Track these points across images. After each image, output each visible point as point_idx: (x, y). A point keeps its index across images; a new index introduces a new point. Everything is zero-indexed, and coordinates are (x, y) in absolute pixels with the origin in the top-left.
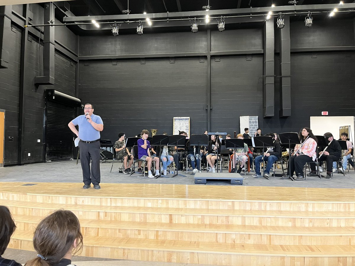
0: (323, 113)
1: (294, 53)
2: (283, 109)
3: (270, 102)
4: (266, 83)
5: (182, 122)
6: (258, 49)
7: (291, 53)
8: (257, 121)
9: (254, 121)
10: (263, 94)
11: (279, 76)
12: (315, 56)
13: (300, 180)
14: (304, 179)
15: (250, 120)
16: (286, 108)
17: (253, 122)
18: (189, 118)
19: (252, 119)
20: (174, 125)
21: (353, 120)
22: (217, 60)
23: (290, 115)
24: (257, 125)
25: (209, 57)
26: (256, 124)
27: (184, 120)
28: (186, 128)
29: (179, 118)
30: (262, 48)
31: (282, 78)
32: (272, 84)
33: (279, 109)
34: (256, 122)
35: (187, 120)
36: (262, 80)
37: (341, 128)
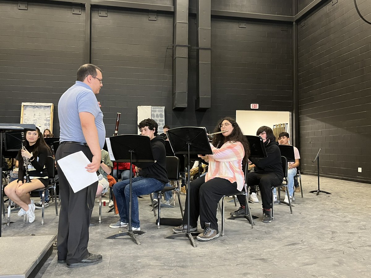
0: (252, 106)
1: (216, 17)
2: (200, 97)
3: (182, 87)
4: (177, 56)
5: (38, 112)
6: (166, 4)
7: (213, 17)
8: (164, 114)
9: (159, 113)
10: (173, 74)
11: (195, 48)
12: (243, 25)
13: (209, 239)
14: (218, 235)
15: (152, 113)
16: (204, 96)
17: (157, 115)
18: (51, 104)
19: (156, 111)
20: (21, 116)
21: (289, 117)
22: (103, 13)
23: (210, 107)
24: (162, 121)
25: (88, 7)
26: (162, 119)
27: (42, 109)
28: (45, 122)
29: (33, 104)
30: (172, 4)
31: (200, 50)
32: (185, 59)
33: (195, 98)
34: (161, 115)
35: (48, 109)
36: (171, 51)
37: (275, 127)
